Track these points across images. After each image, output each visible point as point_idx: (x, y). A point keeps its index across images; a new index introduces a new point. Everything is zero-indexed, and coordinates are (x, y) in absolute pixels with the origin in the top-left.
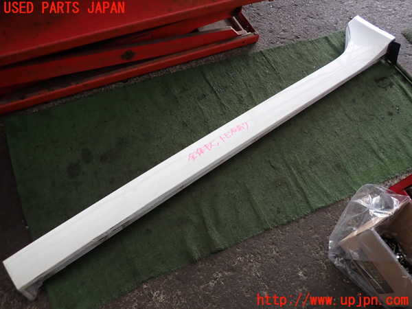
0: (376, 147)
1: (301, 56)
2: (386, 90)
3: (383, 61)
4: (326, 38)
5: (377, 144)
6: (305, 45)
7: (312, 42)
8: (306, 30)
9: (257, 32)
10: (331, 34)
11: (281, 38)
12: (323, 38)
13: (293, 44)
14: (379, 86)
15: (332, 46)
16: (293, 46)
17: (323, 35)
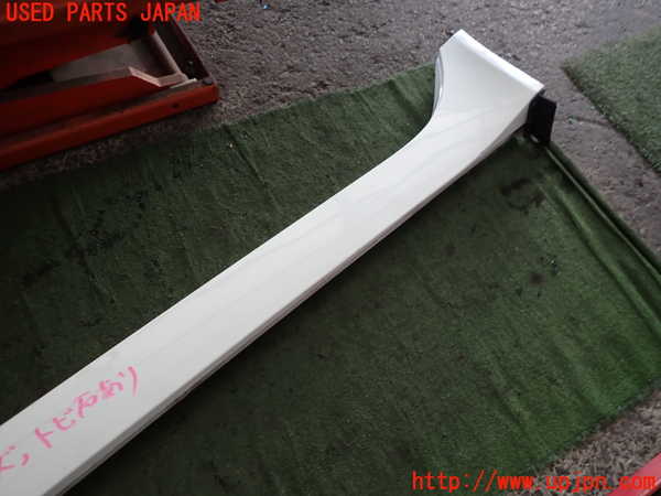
0: (499, 380)
1: (326, 133)
2: (526, 213)
3: (521, 139)
4: (391, 84)
5: (504, 369)
6: (340, 105)
7: (356, 97)
8: (345, 66)
9: (212, 78)
10: (403, 74)
11: (282, 90)
12: (385, 85)
13: (310, 103)
14: (511, 206)
15: (405, 104)
16: (310, 109)
17: (385, 75)
